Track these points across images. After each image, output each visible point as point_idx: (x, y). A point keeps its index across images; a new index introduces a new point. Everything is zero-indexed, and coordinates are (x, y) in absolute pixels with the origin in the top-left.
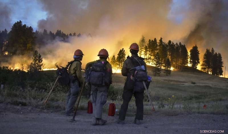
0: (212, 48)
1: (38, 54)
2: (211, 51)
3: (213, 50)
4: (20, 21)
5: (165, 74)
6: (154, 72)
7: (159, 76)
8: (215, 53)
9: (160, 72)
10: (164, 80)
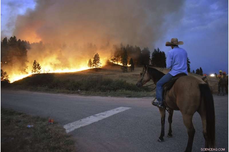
0: (158, 48)
1: (37, 63)
2: (157, 50)
3: (158, 50)
4: (14, 36)
5: (130, 70)
6: (122, 69)
7: (127, 72)
8: (160, 51)
9: (127, 69)
10: (133, 75)
